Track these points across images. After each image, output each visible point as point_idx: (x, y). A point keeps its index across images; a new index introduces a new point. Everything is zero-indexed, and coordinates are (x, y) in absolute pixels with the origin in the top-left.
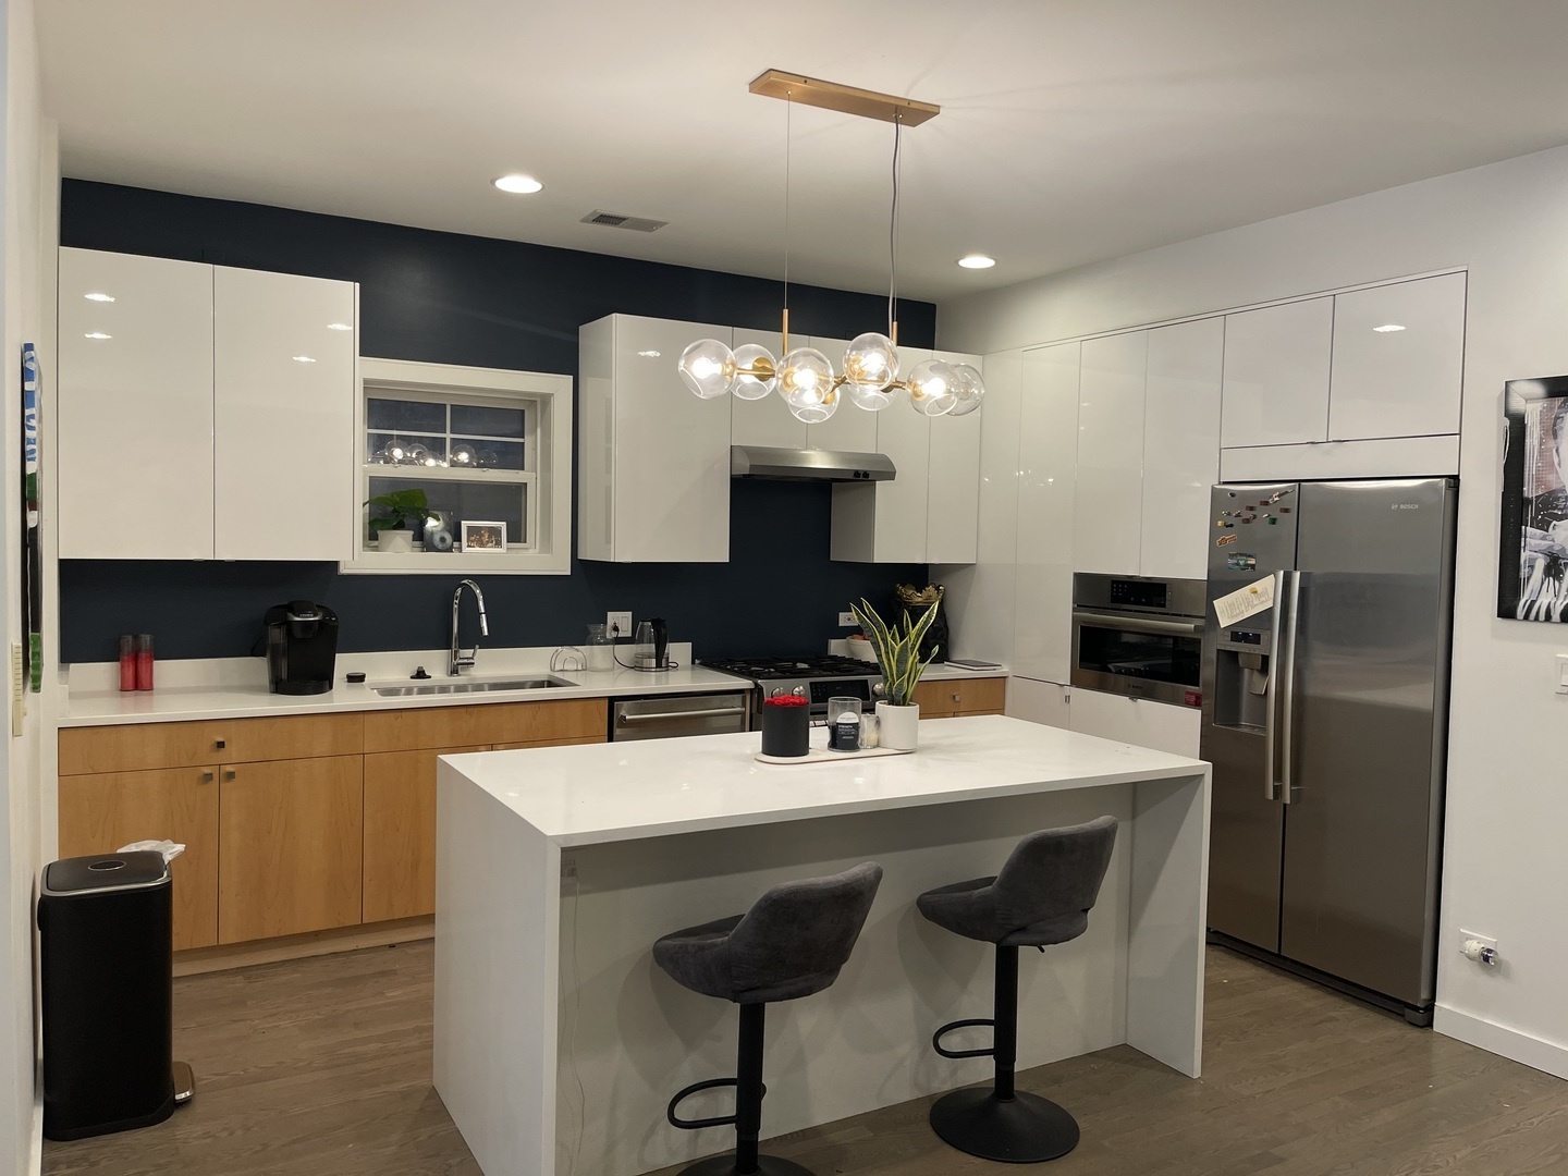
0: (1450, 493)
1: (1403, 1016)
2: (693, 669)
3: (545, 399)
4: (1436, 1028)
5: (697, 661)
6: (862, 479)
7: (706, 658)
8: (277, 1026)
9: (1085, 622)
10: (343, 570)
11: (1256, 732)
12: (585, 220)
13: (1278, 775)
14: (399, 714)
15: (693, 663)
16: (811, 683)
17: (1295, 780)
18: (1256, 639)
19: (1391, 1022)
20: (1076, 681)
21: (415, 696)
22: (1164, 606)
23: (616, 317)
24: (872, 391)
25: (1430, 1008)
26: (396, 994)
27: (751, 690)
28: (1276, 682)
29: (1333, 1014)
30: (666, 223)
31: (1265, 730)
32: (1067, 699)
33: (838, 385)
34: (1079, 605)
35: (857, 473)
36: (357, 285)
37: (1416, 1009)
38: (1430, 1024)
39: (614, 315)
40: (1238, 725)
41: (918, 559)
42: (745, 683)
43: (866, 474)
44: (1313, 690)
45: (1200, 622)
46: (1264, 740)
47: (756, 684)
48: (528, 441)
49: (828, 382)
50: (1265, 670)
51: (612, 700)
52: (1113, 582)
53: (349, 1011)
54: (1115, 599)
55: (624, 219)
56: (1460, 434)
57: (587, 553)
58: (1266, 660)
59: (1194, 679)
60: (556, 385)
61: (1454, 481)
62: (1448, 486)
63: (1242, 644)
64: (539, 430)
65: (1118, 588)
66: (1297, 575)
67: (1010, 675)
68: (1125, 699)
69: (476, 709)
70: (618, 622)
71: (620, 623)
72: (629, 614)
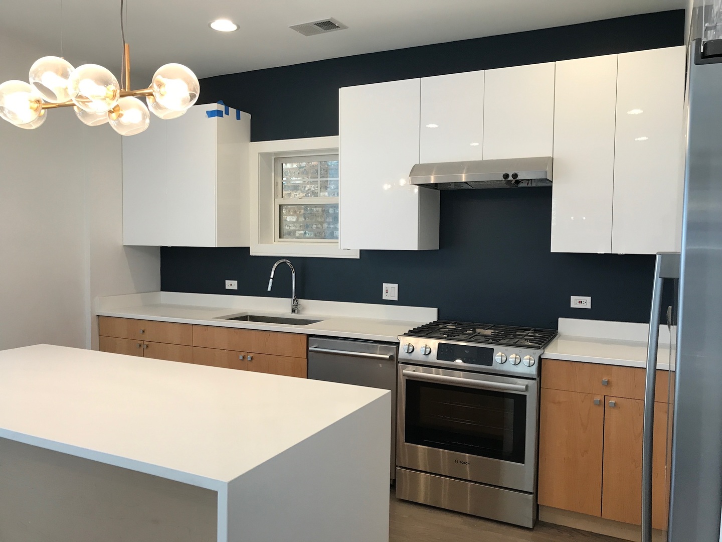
16: (440, 344)
23: (341, 91)
51: (309, 336)
70: (389, 291)
71: (390, 290)
72: (396, 286)
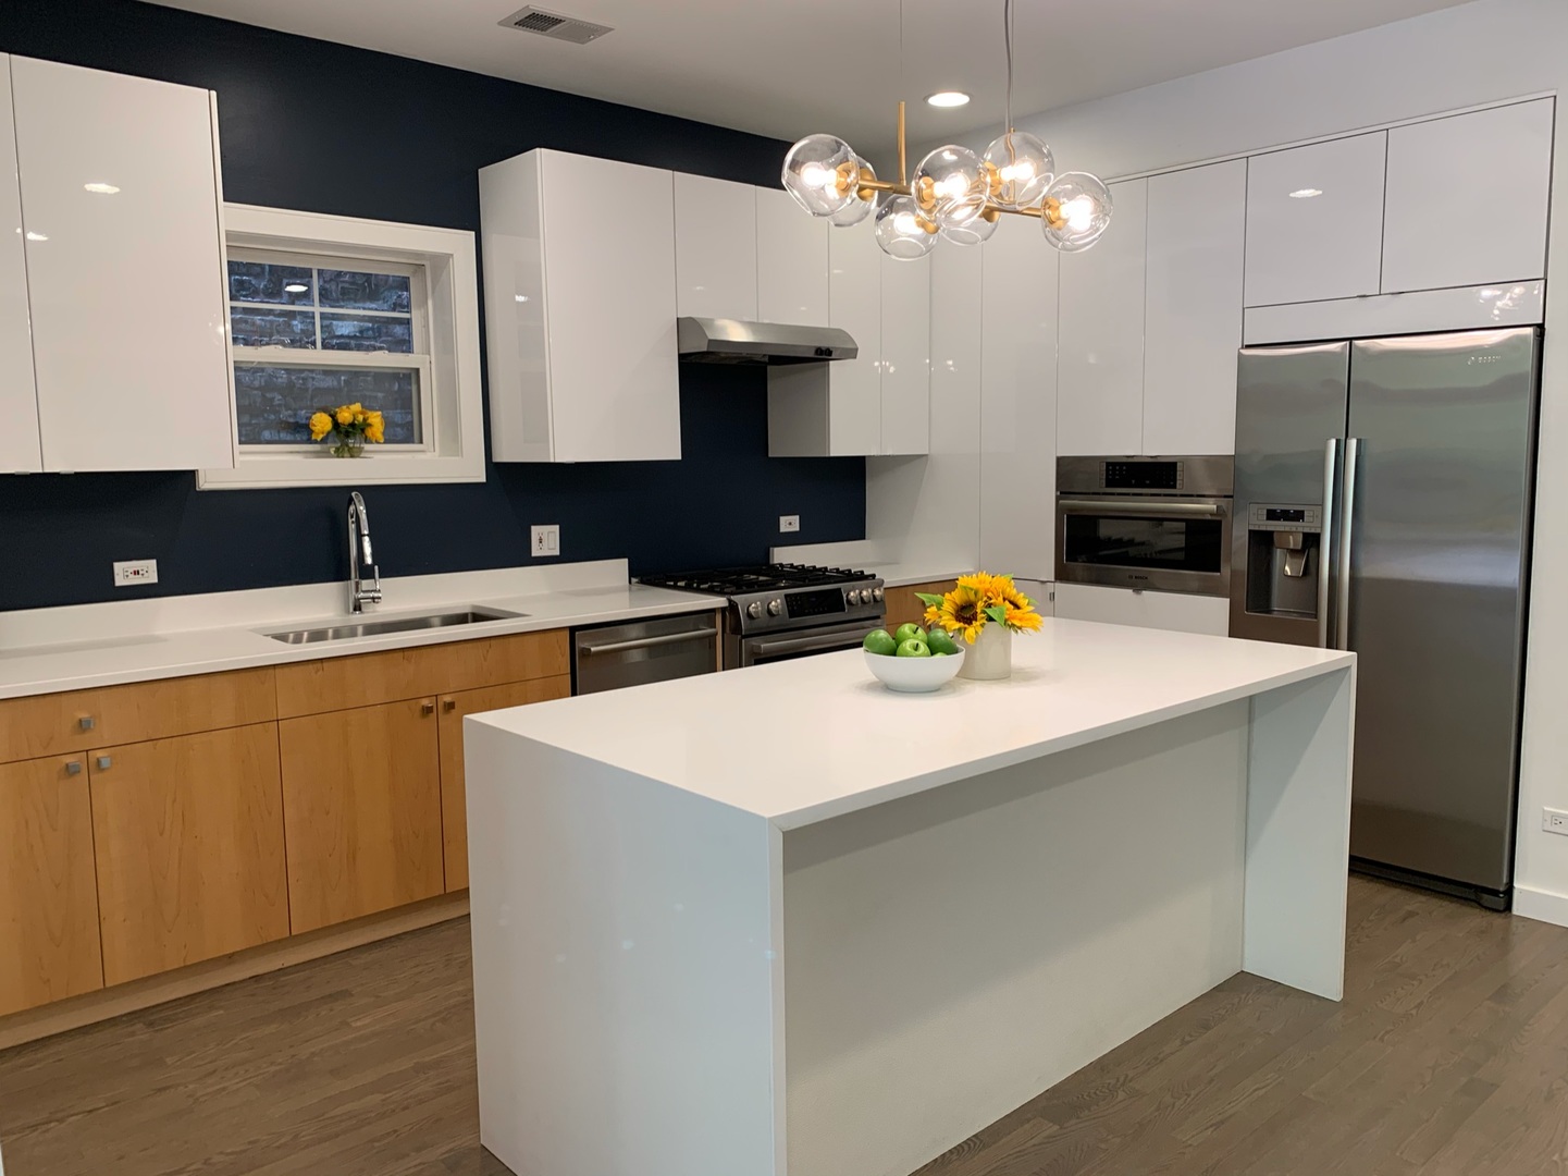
2: (630, 590)
3: (441, 261)
4: (1517, 910)
5: (634, 580)
6: (821, 358)
7: (646, 574)
8: (224, 1089)
9: (1071, 510)
10: (204, 484)
12: (500, 23)
14: (319, 665)
15: (630, 582)
16: (786, 596)
18: (1300, 516)
19: (1466, 910)
20: (1062, 575)
21: (330, 641)
22: (1174, 487)
23: (541, 154)
25: (1509, 891)
26: (367, 1021)
27: (723, 610)
28: (1329, 563)
29: (1409, 908)
30: (611, 30)
31: (1316, 616)
32: (1052, 596)
34: (1063, 490)
35: (819, 350)
36: (214, 93)
37: (1495, 893)
38: (1509, 907)
39: (538, 150)
40: (1269, 611)
42: (719, 602)
43: (823, 352)
45: (1223, 502)
46: (1314, 627)
47: (730, 601)
48: (416, 316)
51: (573, 630)
52: (1108, 464)
53: (313, 1054)
54: (1111, 483)
55: (556, 21)
56: (1545, 278)
57: (503, 455)
58: (1315, 538)
59: (1214, 565)
60: (453, 243)
61: (1538, 329)
62: (1532, 335)
63: (1282, 523)
64: (430, 303)
65: (1114, 470)
66: (1353, 443)
68: (1128, 593)
69: (415, 652)
70: (544, 538)
71: (546, 539)
72: (556, 528)
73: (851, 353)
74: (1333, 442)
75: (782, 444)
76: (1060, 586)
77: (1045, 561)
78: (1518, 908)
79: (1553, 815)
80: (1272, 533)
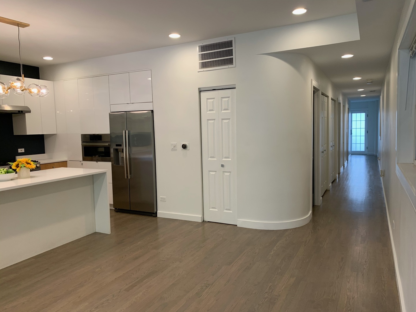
0: (152, 113)
1: (152, 216)
6: (21, 113)
9: (84, 145)
11: (123, 165)
13: (127, 174)
17: (130, 174)
18: (120, 145)
20: (84, 159)
22: (101, 140)
24: (19, 91)
25: (156, 213)
28: (125, 154)
29: (139, 218)
32: (82, 164)
33: (8, 89)
34: (83, 142)
35: (19, 111)
37: (154, 213)
38: (157, 216)
40: (119, 164)
41: (40, 133)
43: (22, 111)
44: (132, 156)
45: (109, 143)
46: (124, 166)
49: (5, 88)
50: (123, 152)
52: (90, 136)
54: (91, 140)
56: (153, 102)
58: (123, 149)
59: (109, 156)
61: (152, 111)
62: (152, 112)
63: (118, 147)
66: (127, 131)
67: (68, 160)
68: (95, 162)
73: (30, 112)
74: (124, 131)
75: (17, 132)
76: (83, 161)
77: (80, 157)
78: (158, 216)
79: (161, 198)
80: (117, 149)
